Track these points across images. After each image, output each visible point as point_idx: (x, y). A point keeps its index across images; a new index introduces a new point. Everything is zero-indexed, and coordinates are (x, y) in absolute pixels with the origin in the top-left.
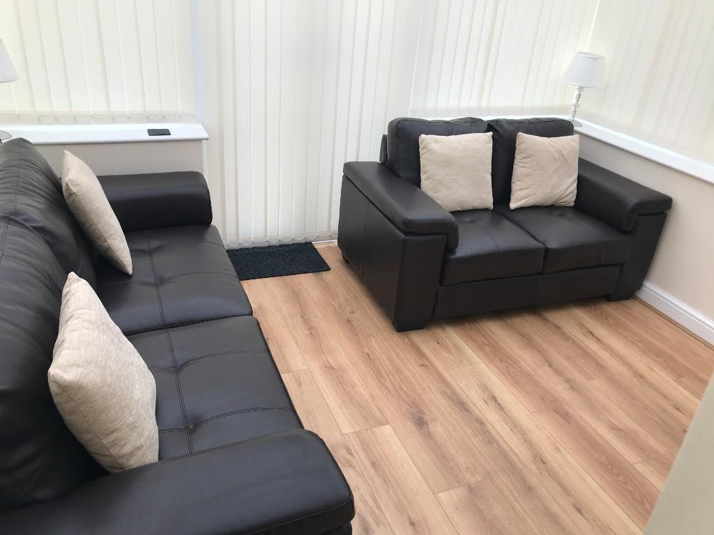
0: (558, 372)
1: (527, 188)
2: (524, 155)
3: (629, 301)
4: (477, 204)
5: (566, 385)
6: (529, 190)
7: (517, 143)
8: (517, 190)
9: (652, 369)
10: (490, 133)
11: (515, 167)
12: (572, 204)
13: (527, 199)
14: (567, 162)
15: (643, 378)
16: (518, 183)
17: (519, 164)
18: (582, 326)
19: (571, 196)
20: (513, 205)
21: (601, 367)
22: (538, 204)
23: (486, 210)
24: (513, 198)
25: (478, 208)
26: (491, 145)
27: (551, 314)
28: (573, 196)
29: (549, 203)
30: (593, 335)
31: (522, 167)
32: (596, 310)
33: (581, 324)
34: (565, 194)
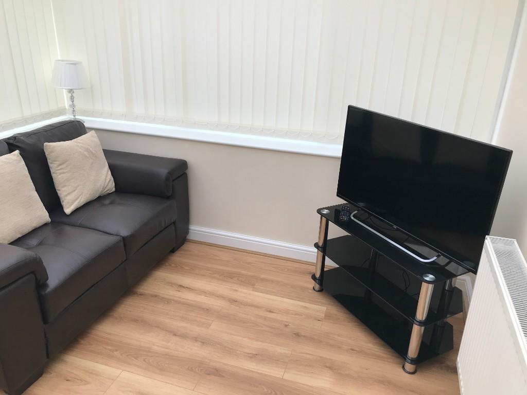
0: (184, 336)
1: (75, 191)
2: (58, 163)
3: (185, 245)
4: (36, 223)
5: (198, 344)
6: (76, 191)
7: (46, 154)
8: (66, 196)
9: (236, 290)
10: (17, 152)
11: (54, 176)
12: (114, 189)
13: (78, 201)
14: (96, 156)
15: (236, 301)
16: (63, 189)
17: (57, 172)
18: (171, 284)
19: (111, 183)
20: (68, 210)
21: (207, 311)
22: (89, 201)
23: (46, 225)
24: (64, 204)
25: (38, 226)
26: (23, 163)
27: (143, 287)
28: (112, 184)
29: (97, 196)
30: (183, 287)
31: (61, 174)
32: (170, 265)
33: (169, 283)
34: (106, 184)
